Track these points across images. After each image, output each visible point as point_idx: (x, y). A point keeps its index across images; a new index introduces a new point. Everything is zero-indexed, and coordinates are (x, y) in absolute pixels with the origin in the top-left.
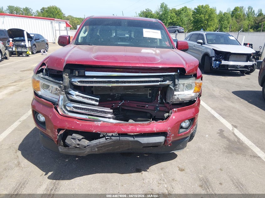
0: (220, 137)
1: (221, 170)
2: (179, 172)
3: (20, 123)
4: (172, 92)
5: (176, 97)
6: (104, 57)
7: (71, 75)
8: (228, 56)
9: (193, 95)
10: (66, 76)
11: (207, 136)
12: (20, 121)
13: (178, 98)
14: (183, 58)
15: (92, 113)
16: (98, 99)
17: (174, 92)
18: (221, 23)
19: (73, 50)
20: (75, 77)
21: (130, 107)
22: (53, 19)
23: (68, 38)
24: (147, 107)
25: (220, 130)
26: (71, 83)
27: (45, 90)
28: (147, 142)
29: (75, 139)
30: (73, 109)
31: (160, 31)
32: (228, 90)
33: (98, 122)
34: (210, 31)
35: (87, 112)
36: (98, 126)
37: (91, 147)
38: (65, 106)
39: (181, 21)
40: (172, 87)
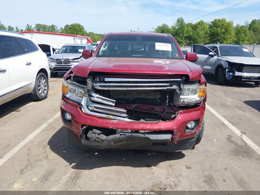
0: (228, 142)
1: (226, 169)
2: (186, 169)
3: (48, 125)
4: (179, 95)
5: (182, 101)
6: (120, 66)
7: (94, 80)
8: (241, 68)
9: (198, 99)
10: (89, 81)
11: (215, 140)
12: (48, 124)
13: (183, 101)
14: (188, 67)
15: (109, 112)
16: (115, 101)
17: (180, 96)
18: (238, 36)
19: (95, 61)
20: (96, 82)
21: (142, 109)
22: (76, 35)
23: (90, 51)
24: (157, 109)
25: (228, 135)
26: (93, 87)
27: (72, 93)
28: (155, 139)
29: (95, 133)
30: (94, 109)
31: (170, 44)
32: (240, 100)
33: (114, 120)
34: (227, 44)
35: (105, 111)
36: (114, 123)
37: (108, 141)
38: (87, 106)
39: (198, 34)
40: (178, 91)
